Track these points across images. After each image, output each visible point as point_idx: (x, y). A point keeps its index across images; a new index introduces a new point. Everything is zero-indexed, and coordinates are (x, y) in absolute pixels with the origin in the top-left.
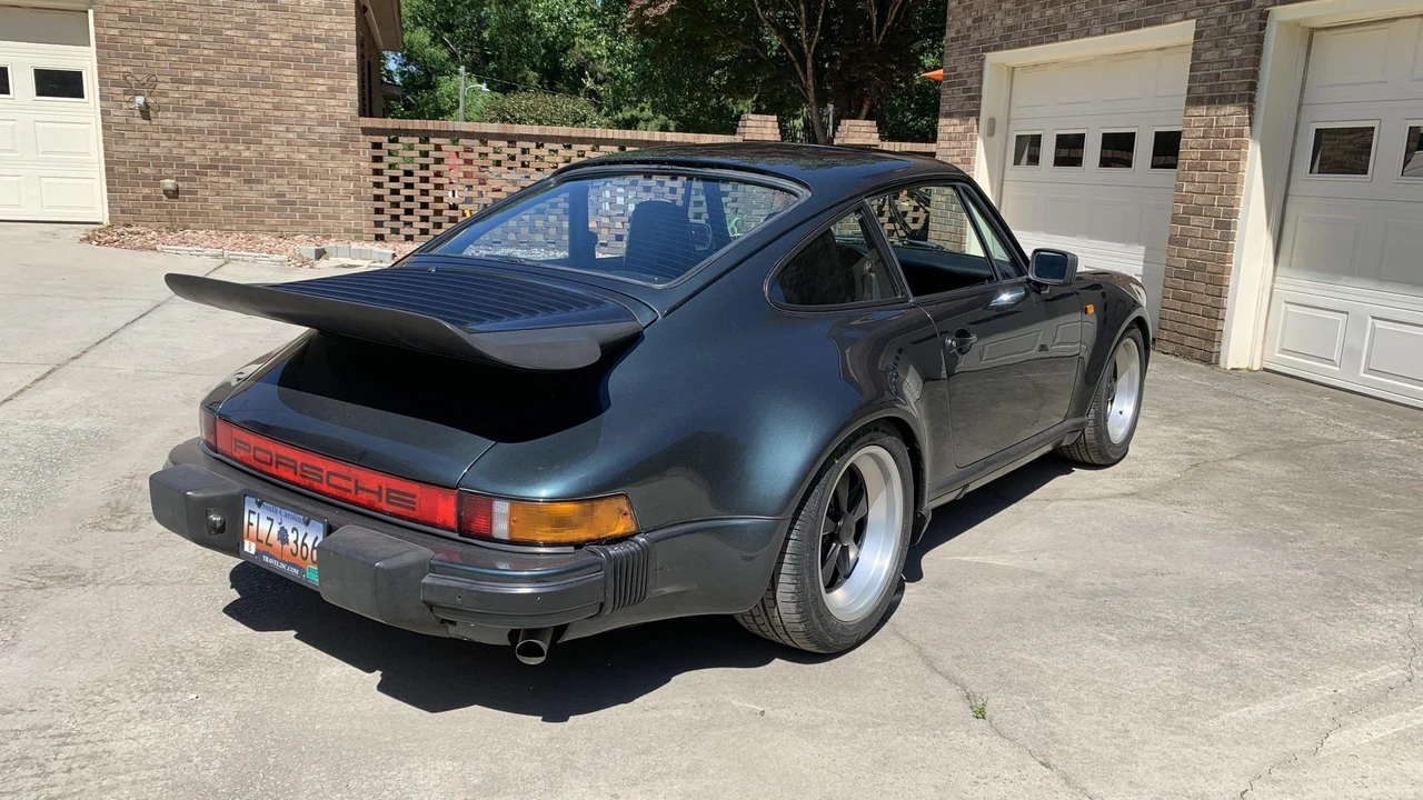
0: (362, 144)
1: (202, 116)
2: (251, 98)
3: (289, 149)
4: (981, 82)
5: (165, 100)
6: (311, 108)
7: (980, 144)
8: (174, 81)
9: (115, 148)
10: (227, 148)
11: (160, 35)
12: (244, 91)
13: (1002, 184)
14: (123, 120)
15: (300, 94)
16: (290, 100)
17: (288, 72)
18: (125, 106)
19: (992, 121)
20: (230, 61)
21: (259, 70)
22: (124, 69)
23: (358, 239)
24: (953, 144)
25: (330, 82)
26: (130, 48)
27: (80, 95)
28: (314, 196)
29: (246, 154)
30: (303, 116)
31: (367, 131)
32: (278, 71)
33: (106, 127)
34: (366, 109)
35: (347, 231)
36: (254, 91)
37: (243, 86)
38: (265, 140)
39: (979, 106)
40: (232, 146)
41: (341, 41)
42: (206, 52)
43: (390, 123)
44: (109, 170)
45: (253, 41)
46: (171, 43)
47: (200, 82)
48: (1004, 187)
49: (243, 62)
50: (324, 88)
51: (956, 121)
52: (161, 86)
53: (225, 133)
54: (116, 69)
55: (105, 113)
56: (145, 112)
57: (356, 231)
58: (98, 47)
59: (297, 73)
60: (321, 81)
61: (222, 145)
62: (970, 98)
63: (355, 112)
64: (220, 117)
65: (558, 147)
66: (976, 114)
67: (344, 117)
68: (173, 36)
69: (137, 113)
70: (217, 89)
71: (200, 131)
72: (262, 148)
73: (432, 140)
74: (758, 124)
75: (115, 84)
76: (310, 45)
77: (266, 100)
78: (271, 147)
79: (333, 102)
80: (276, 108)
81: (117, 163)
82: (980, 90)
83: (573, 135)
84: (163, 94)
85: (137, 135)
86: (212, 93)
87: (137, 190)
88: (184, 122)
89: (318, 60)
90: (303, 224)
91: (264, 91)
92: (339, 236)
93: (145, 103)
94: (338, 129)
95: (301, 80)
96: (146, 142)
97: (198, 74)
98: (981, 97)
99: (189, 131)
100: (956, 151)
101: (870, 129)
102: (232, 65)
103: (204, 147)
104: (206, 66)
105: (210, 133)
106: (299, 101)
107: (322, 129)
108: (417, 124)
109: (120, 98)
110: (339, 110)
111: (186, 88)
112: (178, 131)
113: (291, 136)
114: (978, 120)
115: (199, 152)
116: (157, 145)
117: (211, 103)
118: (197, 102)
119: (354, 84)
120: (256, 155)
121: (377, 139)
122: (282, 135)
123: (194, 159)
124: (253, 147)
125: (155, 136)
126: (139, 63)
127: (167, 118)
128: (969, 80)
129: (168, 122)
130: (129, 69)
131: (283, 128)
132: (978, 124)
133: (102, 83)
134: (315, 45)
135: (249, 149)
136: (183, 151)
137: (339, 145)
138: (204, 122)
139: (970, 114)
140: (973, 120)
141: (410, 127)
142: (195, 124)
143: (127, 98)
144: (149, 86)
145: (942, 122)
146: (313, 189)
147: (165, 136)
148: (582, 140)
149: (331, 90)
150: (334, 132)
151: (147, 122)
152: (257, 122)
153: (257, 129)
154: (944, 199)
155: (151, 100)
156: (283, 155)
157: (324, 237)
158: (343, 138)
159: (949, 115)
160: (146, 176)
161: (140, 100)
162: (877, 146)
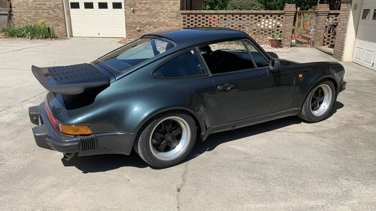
0: (181, 17)
1: (145, 12)
2: (156, 7)
3: (164, 19)
5: (137, 8)
6: (169, 9)
7: (351, 12)
8: (139, 4)
9: (127, 20)
10: (150, 19)
12: (154, 5)
13: (358, 25)
14: (129, 14)
15: (167, 5)
16: (165, 7)
18: (129, 10)
22: (129, 1)
25: (174, 2)
27: (121, 8)
29: (154, 21)
30: (167, 11)
31: (182, 14)
33: (126, 15)
34: (182, 9)
36: (156, 5)
37: (154, 4)
38: (159, 17)
40: (151, 19)
43: (188, 12)
44: (126, 26)
47: (145, 3)
50: (172, 3)
51: (345, 5)
52: (137, 5)
53: (150, 16)
55: (125, 12)
61: (149, 19)
63: (179, 9)
64: (149, 12)
66: (351, 2)
67: (177, 11)
69: (132, 12)
70: (149, 5)
71: (145, 15)
72: (158, 19)
73: (198, 16)
74: (289, 7)
75: (128, 5)
77: (159, 7)
78: (160, 19)
79: (174, 7)
80: (161, 9)
81: (128, 24)
84: (137, 7)
85: (132, 17)
86: (147, 6)
87: (132, 30)
88: (142, 14)
91: (159, 5)
94: (175, 14)
95: (167, 2)
96: (134, 19)
97: (144, 1)
99: (142, 16)
101: (327, 7)
103: (145, 19)
105: (147, 16)
106: (167, 7)
107: (172, 14)
108: (194, 12)
109: (128, 8)
110: (176, 9)
111: (142, 5)
112: (140, 16)
113: (165, 16)
114: (351, 4)
115: (145, 21)
116: (136, 19)
117: (147, 9)
118: (144, 8)
119: (179, 2)
120: (157, 21)
121: (184, 16)
122: (162, 16)
123: (143, 22)
124: (156, 19)
125: (135, 17)
127: (138, 13)
129: (138, 14)
131: (163, 14)
132: (351, 6)
133: (125, 5)
135: (155, 19)
136: (141, 21)
137: (176, 18)
138: (145, 13)
139: (349, 3)
141: (192, 12)
142: (143, 14)
143: (130, 8)
144: (134, 5)
145: (342, 5)
147: (137, 17)
149: (174, 4)
150: (174, 14)
151: (134, 14)
152: (157, 12)
153: (157, 14)
154: (340, 29)
155: (134, 9)
156: (163, 21)
158: (177, 16)
159: (344, 3)
160: (134, 27)
161: (132, 9)
162: (329, 12)
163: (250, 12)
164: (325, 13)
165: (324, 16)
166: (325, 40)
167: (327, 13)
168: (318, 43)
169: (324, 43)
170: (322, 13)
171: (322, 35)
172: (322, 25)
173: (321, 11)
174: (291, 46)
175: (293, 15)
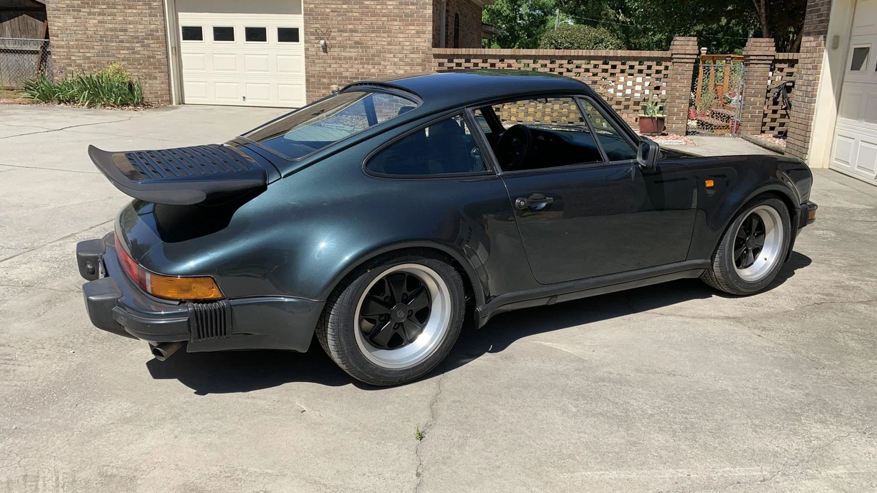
0: (433, 64)
1: (352, 50)
2: (376, 39)
3: (395, 67)
4: (829, 9)
5: (334, 42)
6: (407, 44)
7: (826, 54)
8: (339, 31)
9: (310, 68)
10: (363, 67)
11: (333, 6)
12: (373, 35)
13: (842, 84)
14: (314, 53)
15: (402, 35)
16: (396, 39)
17: (396, 23)
18: (316, 45)
19: (836, 39)
20: (367, 18)
21: (380, 23)
22: (316, 26)
24: (809, 55)
25: (417, 28)
26: (319, 14)
27: (298, 41)
29: (373, 70)
30: (403, 48)
31: (436, 56)
32: (391, 23)
33: (307, 57)
34: (436, 44)
36: (378, 35)
37: (373, 32)
38: (383, 63)
39: (827, 27)
40: (366, 66)
41: (425, 4)
42: (355, 14)
43: (449, 51)
44: (307, 80)
45: (379, 7)
46: (339, 10)
47: (352, 31)
48: (843, 86)
49: (373, 18)
50: (414, 32)
51: (812, 38)
52: (332, 34)
53: (363, 59)
54: (312, 26)
55: (306, 50)
56: (325, 48)
58: (305, 14)
59: (401, 23)
60: (412, 28)
61: (361, 66)
62: (821, 22)
63: (430, 45)
64: (360, 50)
65: (548, 62)
66: (825, 33)
67: (424, 48)
68: (340, 6)
69: (321, 49)
70: (360, 35)
71: (351, 58)
72: (381, 67)
73: (472, 61)
74: (682, 43)
75: (312, 34)
76: (408, 7)
77: (384, 39)
78: (385, 66)
79: (419, 40)
80: (389, 44)
81: (311, 77)
82: (828, 15)
83: (556, 54)
84: (334, 38)
85: (321, 61)
86: (357, 37)
87: (320, 91)
88: (343, 54)
89: (411, 15)
91: (383, 35)
93: (325, 43)
94: (421, 55)
95: (402, 28)
96: (325, 65)
97: (350, 27)
98: (829, 20)
99: (345, 58)
100: (810, 60)
101: (769, 44)
102: (368, 21)
103: (352, 67)
104: (355, 22)
105: (356, 59)
107: (413, 56)
109: (313, 41)
110: (422, 44)
111: (345, 34)
112: (340, 59)
113: (396, 60)
114: (825, 37)
115: (350, 70)
116: (330, 67)
117: (356, 43)
118: (350, 42)
119: (430, 28)
120: (378, 71)
121: (441, 60)
122: (391, 59)
123: (347, 74)
124: (376, 67)
125: (329, 61)
126: (323, 22)
127: (334, 52)
128: (822, 8)
129: (335, 54)
130: (318, 26)
131: (392, 55)
132: (825, 40)
133: (306, 34)
134: (411, 7)
135: (374, 67)
136: (342, 70)
137: (421, 65)
138: (352, 53)
139: (820, 33)
140: (822, 37)
141: (460, 53)
142: (348, 54)
143: (317, 41)
144: (327, 34)
145: (804, 39)
147: (334, 61)
148: (562, 58)
149: (418, 32)
150: (418, 57)
151: (325, 54)
152: (379, 52)
153: (378, 56)
154: (801, 94)
155: (328, 42)
156: (391, 71)
158: (423, 61)
159: (808, 34)
160: (324, 84)
161: (322, 42)
162: (774, 56)
164: (766, 58)
165: (763, 66)
166: (765, 120)
167: (769, 58)
168: (749, 128)
169: (764, 128)
170: (757, 58)
171: (758, 108)
172: (758, 86)
173: (756, 53)
174: (687, 133)
175: (690, 61)
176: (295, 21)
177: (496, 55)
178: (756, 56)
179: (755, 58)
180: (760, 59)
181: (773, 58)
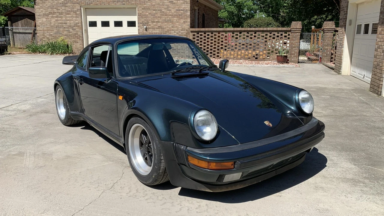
0: (191, 35)
1: (157, 30)
2: (167, 25)
4: (347, 9)
5: (150, 26)
6: (180, 27)
7: (346, 28)
8: (152, 22)
11: (150, 12)
12: (166, 23)
13: (354, 40)
14: (142, 31)
15: (177, 23)
16: (175, 25)
17: (175, 18)
18: (142, 28)
19: (351, 21)
20: (163, 17)
21: (169, 18)
23: (189, 58)
24: (341, 28)
25: (184, 20)
26: (144, 15)
27: (135, 26)
28: (180, 48)
30: (178, 29)
31: (192, 32)
32: (173, 18)
33: (139, 33)
34: (192, 26)
35: (187, 56)
36: (168, 23)
37: (166, 22)
41: (187, 10)
42: (158, 15)
43: (197, 29)
45: (168, 12)
46: (152, 13)
47: (157, 22)
49: (166, 17)
50: (182, 22)
51: (342, 21)
52: (149, 23)
54: (141, 20)
55: (139, 30)
57: (189, 56)
58: (138, 15)
59: (177, 18)
60: (182, 20)
62: (345, 14)
63: (189, 27)
64: (161, 30)
65: (238, 33)
66: (346, 19)
67: (187, 28)
68: (152, 12)
69: (145, 30)
70: (160, 23)
73: (207, 33)
74: (295, 24)
75: (141, 23)
76: (180, 12)
77: (170, 25)
79: (184, 25)
80: (172, 27)
82: (347, 12)
83: (242, 30)
84: (150, 25)
86: (159, 24)
88: (154, 31)
89: (181, 15)
90: (177, 54)
91: (170, 23)
92: (185, 57)
93: (146, 27)
94: (186, 31)
95: (178, 20)
97: (157, 20)
98: (347, 14)
100: (341, 30)
101: (332, 24)
102: (164, 18)
104: (158, 18)
105: (159, 34)
106: (177, 25)
107: (182, 32)
108: (203, 29)
109: (141, 26)
111: (154, 23)
112: (152, 34)
113: (175, 33)
114: (346, 21)
117: (159, 27)
118: (156, 27)
119: (189, 20)
121: (194, 33)
126: (145, 18)
127: (150, 31)
128: (345, 9)
130: (143, 20)
131: (173, 32)
133: (138, 23)
134: (181, 12)
137: (185, 35)
139: (344, 19)
141: (201, 30)
142: (156, 32)
143: (143, 26)
144: (147, 23)
146: (179, 46)
148: (244, 31)
149: (184, 22)
150: (184, 32)
151: (146, 32)
152: (168, 30)
153: (168, 32)
154: (339, 44)
155: (147, 27)
157: (182, 57)
158: (187, 34)
159: (341, 19)
162: (335, 29)
163: (257, 30)
164: (331, 30)
165: (330, 33)
166: (332, 56)
167: (333, 30)
168: (325, 60)
169: (332, 60)
170: (328, 30)
171: (329, 51)
172: (329, 42)
173: (327, 28)
174: (298, 62)
175: (299, 31)
176: (134, 18)
177: (217, 31)
178: (327, 29)
179: (326, 30)
180: (329, 30)
181: (334, 30)
